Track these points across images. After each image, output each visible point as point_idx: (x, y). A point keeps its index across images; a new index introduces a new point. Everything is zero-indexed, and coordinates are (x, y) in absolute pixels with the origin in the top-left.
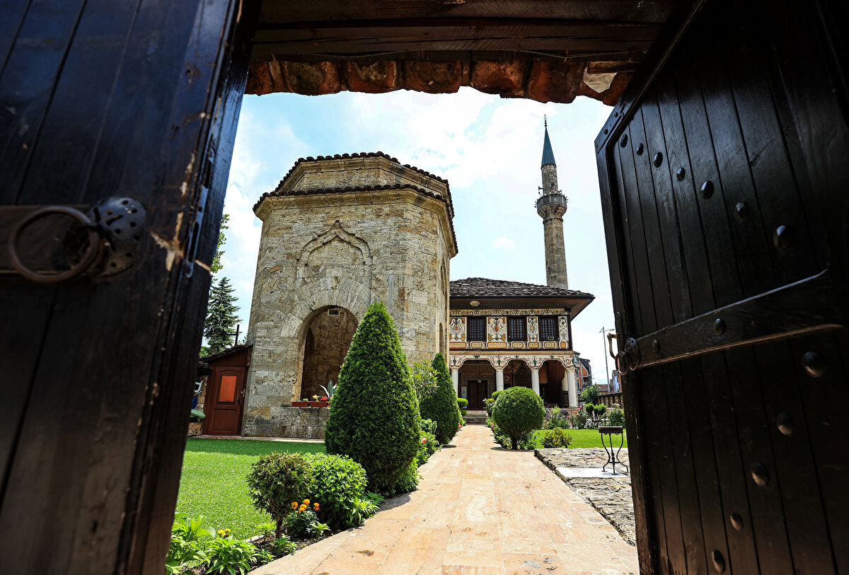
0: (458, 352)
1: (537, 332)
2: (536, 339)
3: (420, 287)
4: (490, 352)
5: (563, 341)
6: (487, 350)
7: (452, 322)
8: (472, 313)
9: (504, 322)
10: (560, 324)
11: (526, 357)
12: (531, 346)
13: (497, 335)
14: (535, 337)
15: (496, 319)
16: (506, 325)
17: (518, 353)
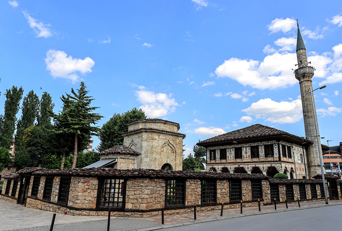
0: (232, 164)
1: (264, 153)
2: (263, 156)
3: (147, 156)
4: (244, 164)
5: (276, 157)
6: (242, 163)
7: (229, 151)
8: (237, 146)
9: (249, 149)
10: (274, 148)
11: (259, 165)
12: (261, 160)
13: (246, 155)
14: (263, 155)
15: (246, 148)
16: (250, 150)
17: (256, 163)
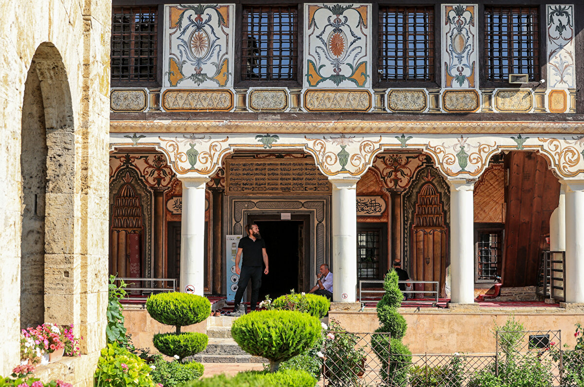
0: (206, 123)
1: (475, 57)
2: (471, 79)
4: (311, 125)
5: (560, 87)
6: (301, 117)
7: (185, 22)
9: (362, 22)
10: (552, 31)
11: (435, 142)
12: (454, 103)
13: (337, 69)
14: (467, 72)
15: (337, 11)
16: (369, 31)
17: (410, 124)
